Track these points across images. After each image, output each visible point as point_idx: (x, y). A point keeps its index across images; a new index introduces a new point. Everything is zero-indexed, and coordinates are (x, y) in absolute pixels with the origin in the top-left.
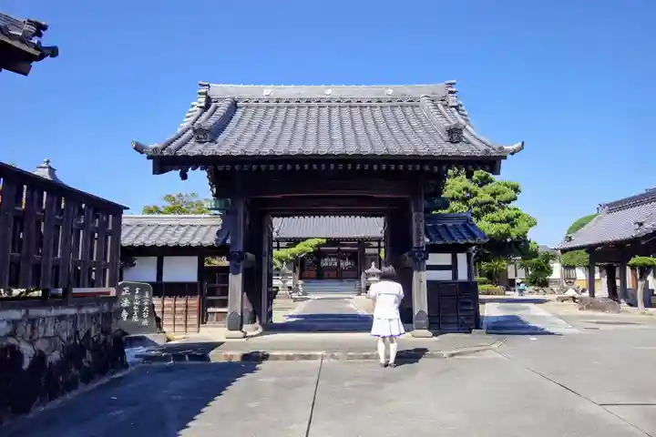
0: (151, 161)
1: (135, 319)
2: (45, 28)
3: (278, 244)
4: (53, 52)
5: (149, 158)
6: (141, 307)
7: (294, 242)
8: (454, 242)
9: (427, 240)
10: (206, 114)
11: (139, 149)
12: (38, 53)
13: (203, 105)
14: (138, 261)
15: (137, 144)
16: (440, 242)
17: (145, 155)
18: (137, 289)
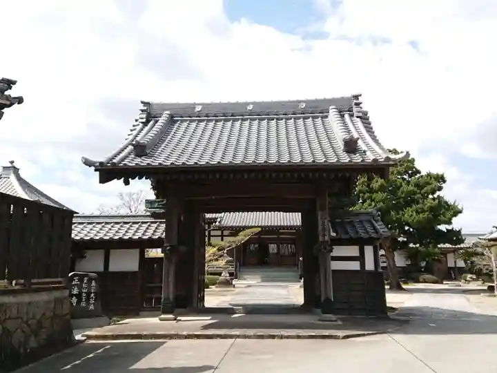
0: (98, 172)
1: (83, 304)
2: (14, 83)
3: (222, 233)
4: (20, 100)
5: (96, 170)
6: (88, 294)
7: (235, 231)
8: (359, 236)
9: (334, 234)
10: (147, 128)
11: (88, 163)
12: (8, 103)
13: (144, 120)
14: (89, 253)
15: (86, 159)
16: (347, 237)
17: (93, 168)
18: (86, 278)
